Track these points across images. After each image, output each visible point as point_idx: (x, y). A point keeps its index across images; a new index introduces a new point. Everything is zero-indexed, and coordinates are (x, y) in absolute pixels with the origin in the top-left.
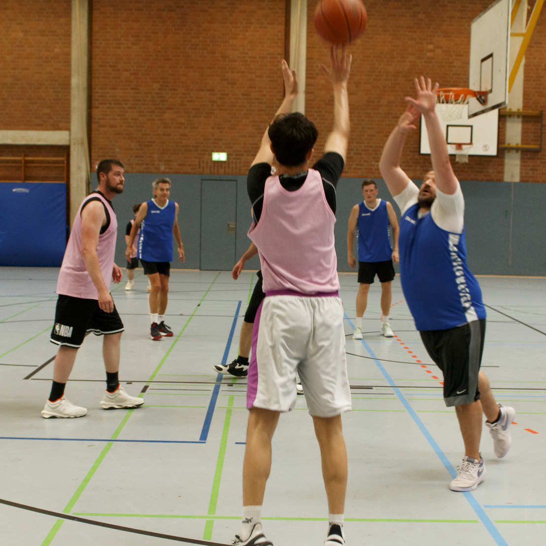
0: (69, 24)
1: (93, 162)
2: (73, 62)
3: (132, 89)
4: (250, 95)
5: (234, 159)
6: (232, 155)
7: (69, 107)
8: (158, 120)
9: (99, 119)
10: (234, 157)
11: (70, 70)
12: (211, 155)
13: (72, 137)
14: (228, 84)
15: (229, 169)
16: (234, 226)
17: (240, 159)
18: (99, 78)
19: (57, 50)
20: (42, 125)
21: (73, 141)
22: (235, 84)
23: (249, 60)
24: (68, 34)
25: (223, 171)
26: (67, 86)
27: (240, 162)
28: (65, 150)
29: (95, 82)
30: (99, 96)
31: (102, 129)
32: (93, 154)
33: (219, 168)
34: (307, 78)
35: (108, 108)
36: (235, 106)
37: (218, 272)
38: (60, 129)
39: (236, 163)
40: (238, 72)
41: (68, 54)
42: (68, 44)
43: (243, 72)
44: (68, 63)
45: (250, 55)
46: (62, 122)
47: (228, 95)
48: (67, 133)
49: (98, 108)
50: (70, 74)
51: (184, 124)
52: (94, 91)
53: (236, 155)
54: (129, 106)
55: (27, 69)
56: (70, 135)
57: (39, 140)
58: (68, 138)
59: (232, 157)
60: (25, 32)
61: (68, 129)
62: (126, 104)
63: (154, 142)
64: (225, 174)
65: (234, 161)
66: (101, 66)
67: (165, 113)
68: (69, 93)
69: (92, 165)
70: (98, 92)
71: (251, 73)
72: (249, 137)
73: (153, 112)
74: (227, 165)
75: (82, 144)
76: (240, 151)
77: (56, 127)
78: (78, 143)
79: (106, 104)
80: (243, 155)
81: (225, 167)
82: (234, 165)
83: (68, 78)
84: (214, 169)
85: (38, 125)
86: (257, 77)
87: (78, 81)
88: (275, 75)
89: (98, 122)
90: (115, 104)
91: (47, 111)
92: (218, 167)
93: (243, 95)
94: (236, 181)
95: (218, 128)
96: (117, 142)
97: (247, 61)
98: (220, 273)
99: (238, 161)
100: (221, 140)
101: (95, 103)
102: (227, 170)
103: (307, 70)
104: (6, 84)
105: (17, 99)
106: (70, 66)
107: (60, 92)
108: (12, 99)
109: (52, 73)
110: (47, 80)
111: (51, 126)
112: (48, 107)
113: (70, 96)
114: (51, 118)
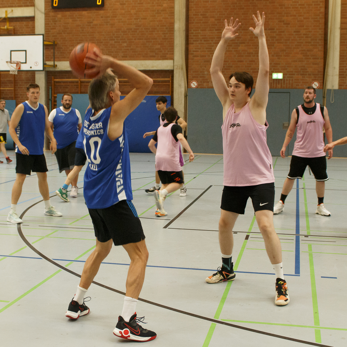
1: (189, 81)
2: (176, 13)
3: (216, 30)
4: (299, 32)
5: (287, 77)
6: (286, 74)
7: (173, 43)
8: (234, 51)
9: (193, 51)
10: (288, 76)
11: (173, 18)
12: (272, 75)
13: (175, 64)
14: (284, 24)
15: (284, 84)
16: (287, 125)
17: (292, 77)
18: (193, 23)
19: (165, 5)
20: (155, 57)
21: (175, 67)
22: (289, 24)
23: (299, 7)
25: (280, 86)
26: (172, 29)
27: (292, 80)
28: (170, 73)
29: (191, 26)
30: (193, 36)
31: (195, 58)
32: (189, 76)
33: (278, 84)
34: (342, 18)
35: (199, 43)
36: (289, 40)
37: (276, 157)
38: (167, 59)
39: (290, 80)
40: (291, 16)
41: (173, 8)
42: (173, 1)
43: (295, 16)
44: (172, 14)
45: (299, 3)
46: (168, 55)
47: (284, 32)
48: (172, 61)
49: (193, 44)
50: (174, 21)
51: (252, 53)
52: (190, 32)
53: (289, 74)
54: (214, 41)
55: (146, 19)
57: (152, 67)
58: (172, 64)
59: (286, 76)
61: (172, 59)
62: (212, 41)
63: (232, 67)
64: (281, 88)
65: (288, 79)
66: (195, 15)
67: (239, 46)
68: (173, 34)
69: (189, 83)
70: (193, 33)
71: (301, 16)
72: (299, 61)
73: (231, 46)
74: (283, 82)
75: (182, 69)
76: (293, 72)
77: (164, 58)
78: (179, 68)
79: (198, 41)
80: (294, 74)
81: (281, 83)
82: (288, 82)
83: (172, 24)
84: (274, 84)
85: (152, 57)
86: (304, 18)
87: (179, 26)
88: (318, 17)
89: (193, 54)
90: (204, 41)
91: (159, 46)
92: (276, 83)
93: (294, 32)
94: (290, 93)
95: (276, 56)
96: (205, 67)
97: (298, 8)
98: (277, 158)
99: (291, 79)
100: (279, 64)
101: (191, 41)
102: (283, 86)
103: (342, 12)
104: (131, 29)
105: (138, 39)
106: (174, 15)
107: (167, 34)
108: (135, 39)
109: (162, 21)
110: (158, 26)
111: (161, 57)
112: (159, 44)
113: (174, 36)
114: (161, 51)
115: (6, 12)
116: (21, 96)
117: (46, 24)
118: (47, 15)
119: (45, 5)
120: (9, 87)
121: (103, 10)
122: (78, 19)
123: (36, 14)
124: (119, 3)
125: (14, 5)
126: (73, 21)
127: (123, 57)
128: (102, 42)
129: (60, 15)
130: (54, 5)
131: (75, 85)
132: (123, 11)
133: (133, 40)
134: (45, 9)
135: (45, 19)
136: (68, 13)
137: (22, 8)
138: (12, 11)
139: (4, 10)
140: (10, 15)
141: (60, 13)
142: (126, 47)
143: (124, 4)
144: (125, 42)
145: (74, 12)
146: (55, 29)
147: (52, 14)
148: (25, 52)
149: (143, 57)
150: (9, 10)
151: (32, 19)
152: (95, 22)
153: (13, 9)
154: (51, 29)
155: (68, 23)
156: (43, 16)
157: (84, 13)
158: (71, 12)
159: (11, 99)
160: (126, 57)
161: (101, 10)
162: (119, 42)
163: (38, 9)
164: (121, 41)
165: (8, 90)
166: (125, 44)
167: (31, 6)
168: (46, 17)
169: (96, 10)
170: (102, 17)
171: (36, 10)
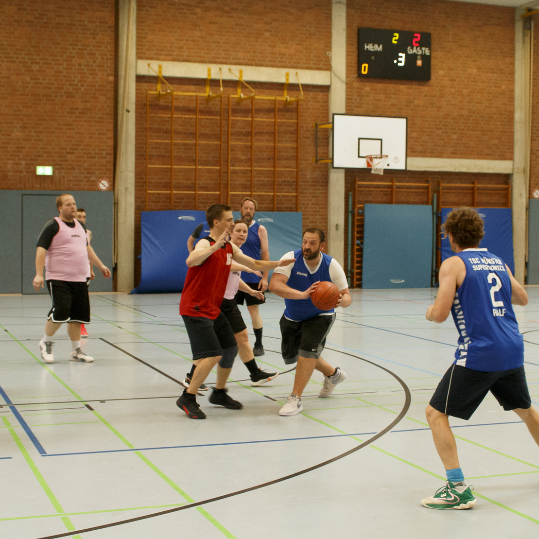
0: (513, 64)
1: (531, 189)
2: (516, 98)
7: (513, 139)
11: (513, 105)
13: (515, 166)
19: (504, 87)
20: (491, 155)
21: (516, 170)
24: (512, 73)
26: (511, 120)
32: (532, 182)
41: (513, 91)
42: (512, 81)
44: (512, 99)
46: (507, 154)
48: (511, 162)
50: (514, 110)
55: (480, 103)
56: (513, 164)
57: (488, 169)
58: (511, 167)
60: (478, 68)
61: (512, 159)
68: (513, 126)
69: (531, 192)
77: (503, 157)
78: (521, 172)
83: (512, 113)
85: (488, 155)
91: (496, 142)
104: (463, 116)
105: (471, 130)
106: (513, 101)
107: (506, 125)
108: (468, 130)
109: (500, 107)
110: (495, 114)
111: (499, 155)
112: (497, 138)
113: (513, 129)
114: (499, 148)
115: (287, 74)
116: (303, 206)
117: (347, 99)
118: (349, 85)
119: (347, 70)
120: (285, 192)
121: (428, 86)
122: (393, 96)
123: (333, 81)
124: (447, 79)
125: (299, 65)
126: (386, 97)
127: (452, 153)
128: (425, 132)
129: (367, 87)
130: (363, 72)
131: (381, 191)
132: (453, 90)
133: (465, 131)
134: (347, 77)
135: (347, 92)
136: (379, 86)
137: (312, 72)
138: (297, 73)
139: (284, 71)
140: (292, 80)
141: (368, 84)
142: (457, 140)
143: (454, 80)
144: (455, 133)
145: (387, 85)
146: (361, 107)
147: (356, 84)
148: (380, 141)
149: (478, 154)
150: (292, 71)
151: (326, 89)
152: (416, 102)
153: (299, 71)
154: (355, 107)
155: (380, 100)
156: (344, 86)
157: (403, 87)
158: (384, 85)
159: (288, 211)
160: (457, 154)
161: (424, 85)
162: (447, 132)
163: (336, 75)
164: (450, 131)
165: (283, 196)
166: (455, 136)
167: (326, 69)
168: (347, 88)
169: (419, 85)
170: (426, 96)
171: (333, 76)
